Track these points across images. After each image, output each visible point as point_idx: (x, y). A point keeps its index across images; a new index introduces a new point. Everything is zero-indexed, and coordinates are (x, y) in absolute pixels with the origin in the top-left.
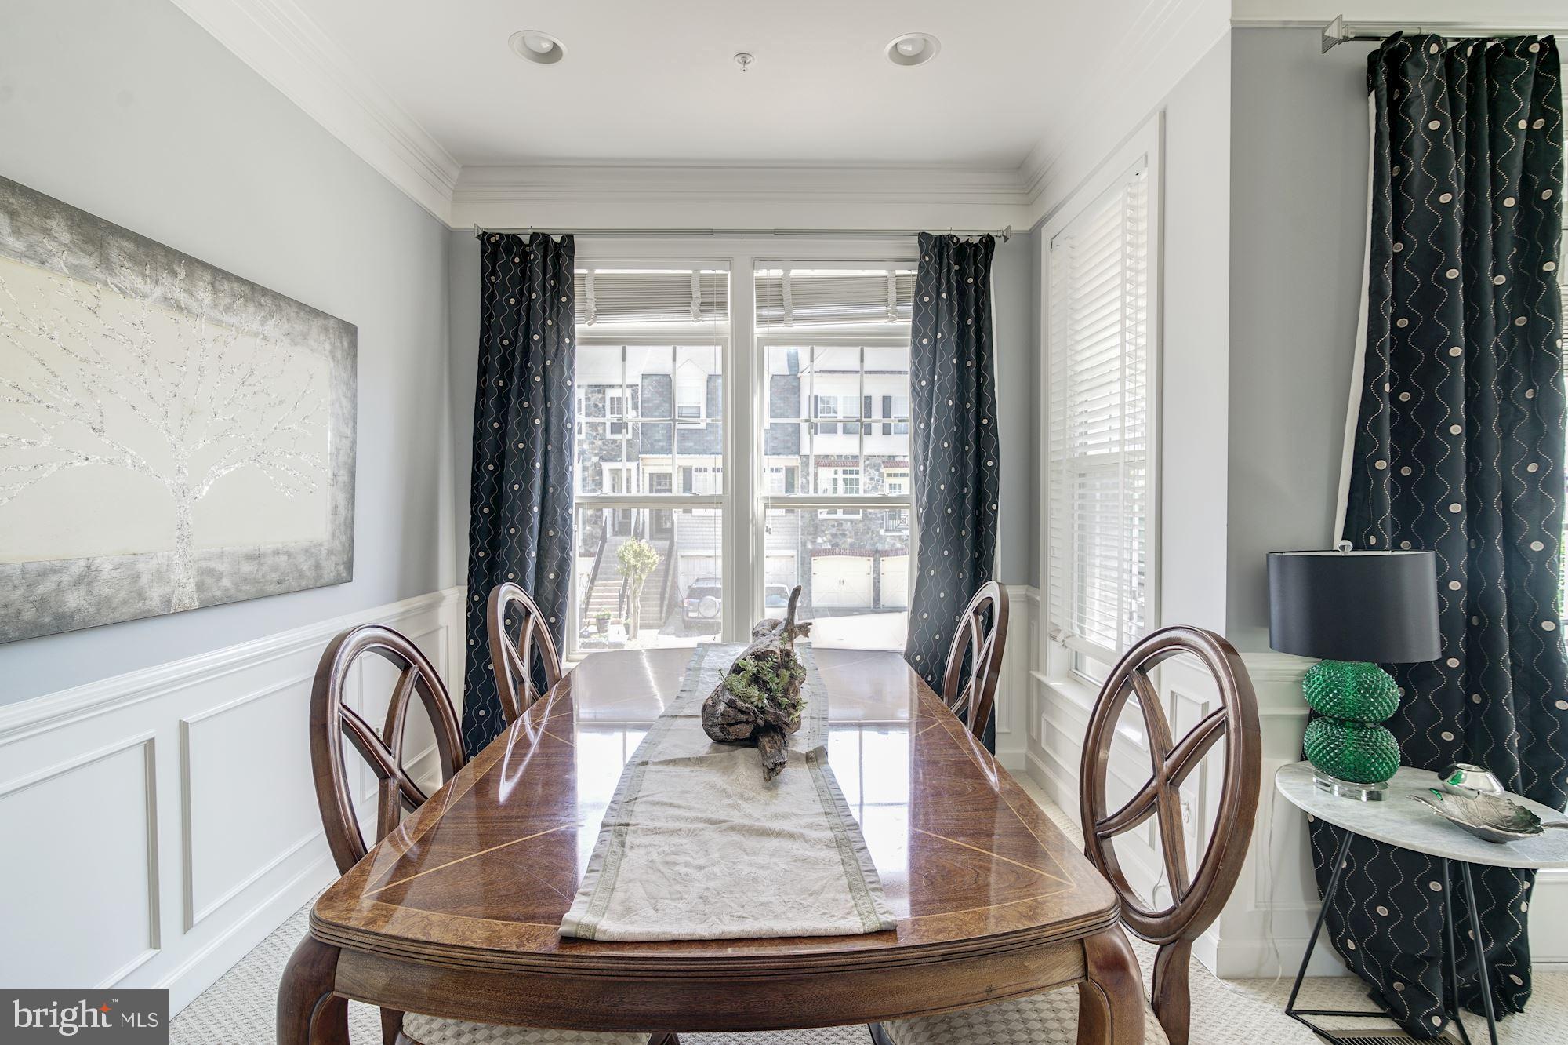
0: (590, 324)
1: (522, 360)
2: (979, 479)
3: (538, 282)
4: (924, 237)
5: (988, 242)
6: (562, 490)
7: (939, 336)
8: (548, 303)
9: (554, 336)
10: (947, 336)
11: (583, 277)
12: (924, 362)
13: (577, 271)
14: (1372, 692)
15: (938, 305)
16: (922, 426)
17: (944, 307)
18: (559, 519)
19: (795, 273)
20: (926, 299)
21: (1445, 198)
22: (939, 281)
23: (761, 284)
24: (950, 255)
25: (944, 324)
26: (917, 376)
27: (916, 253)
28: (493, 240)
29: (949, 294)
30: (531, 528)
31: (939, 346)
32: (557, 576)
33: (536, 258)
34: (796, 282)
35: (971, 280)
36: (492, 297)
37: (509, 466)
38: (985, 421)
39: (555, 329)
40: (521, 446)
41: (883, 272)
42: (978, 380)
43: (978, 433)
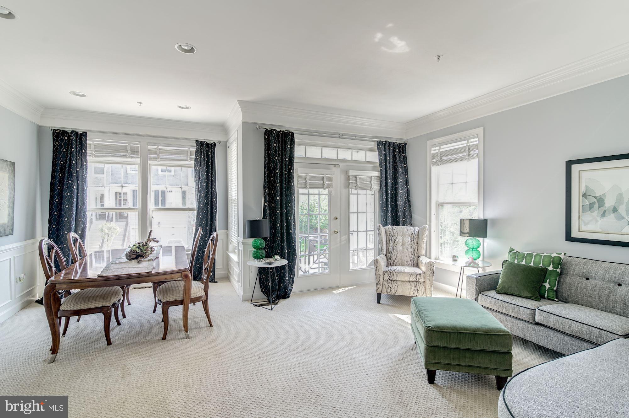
0: (93, 158)
1: (68, 168)
2: (212, 203)
3: (74, 146)
4: (197, 141)
5: (214, 145)
6: (83, 207)
7: (201, 167)
8: (78, 151)
9: (80, 162)
10: (203, 167)
11: (90, 144)
12: (198, 173)
13: (88, 142)
14: (261, 244)
15: (201, 159)
16: (197, 190)
17: (202, 160)
18: (82, 215)
19: (160, 147)
20: (198, 157)
21: (276, 158)
22: (201, 153)
23: (150, 149)
24: (204, 146)
25: (202, 164)
26: (196, 177)
27: (195, 145)
28: (57, 131)
29: (204, 156)
30: (73, 218)
31: (201, 170)
32: (82, 232)
33: (73, 138)
34: (160, 150)
35: (210, 153)
36: (57, 149)
37: (64, 200)
38: (213, 189)
39: (80, 159)
40: (69, 194)
41: (187, 149)
42: (212, 179)
43: (212, 192)
